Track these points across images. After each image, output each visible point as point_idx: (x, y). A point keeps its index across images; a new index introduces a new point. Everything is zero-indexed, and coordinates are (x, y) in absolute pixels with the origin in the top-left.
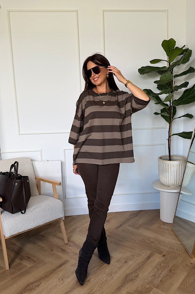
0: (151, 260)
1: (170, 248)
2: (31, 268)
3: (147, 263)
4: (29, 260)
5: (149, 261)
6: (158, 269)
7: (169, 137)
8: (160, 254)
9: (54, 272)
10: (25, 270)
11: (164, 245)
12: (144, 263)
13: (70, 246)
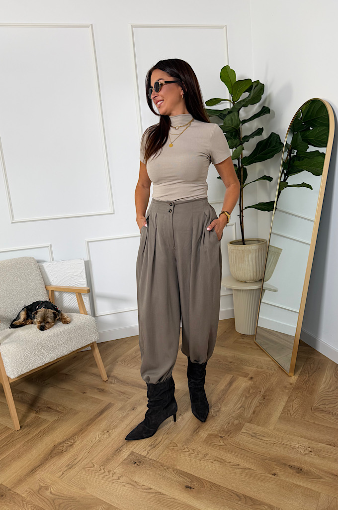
0: (234, 385)
1: (257, 367)
2: (55, 422)
3: (229, 391)
4: (50, 412)
5: (232, 388)
6: (247, 398)
7: (241, 211)
8: (245, 377)
9: (93, 423)
10: (46, 426)
11: (248, 364)
12: (225, 391)
13: (111, 383)
